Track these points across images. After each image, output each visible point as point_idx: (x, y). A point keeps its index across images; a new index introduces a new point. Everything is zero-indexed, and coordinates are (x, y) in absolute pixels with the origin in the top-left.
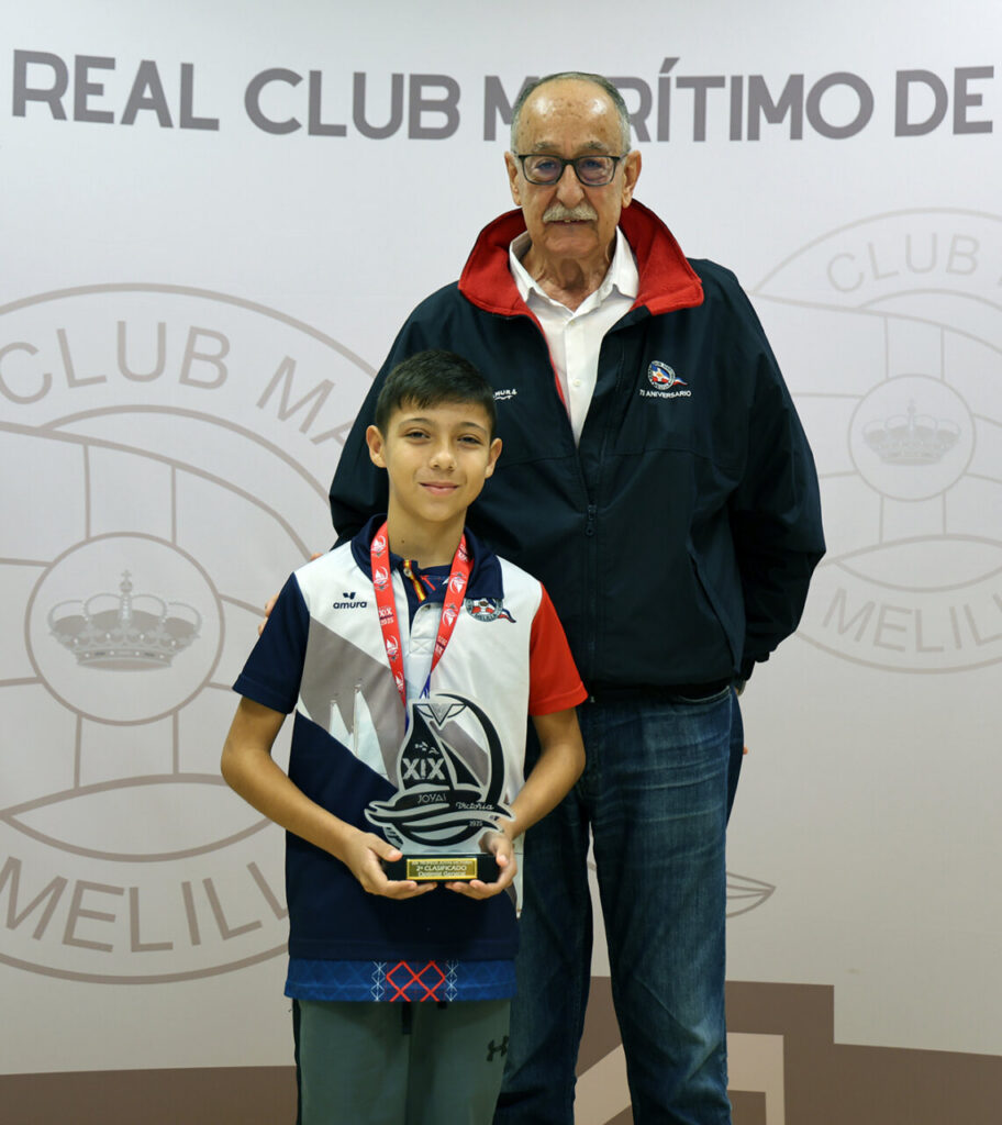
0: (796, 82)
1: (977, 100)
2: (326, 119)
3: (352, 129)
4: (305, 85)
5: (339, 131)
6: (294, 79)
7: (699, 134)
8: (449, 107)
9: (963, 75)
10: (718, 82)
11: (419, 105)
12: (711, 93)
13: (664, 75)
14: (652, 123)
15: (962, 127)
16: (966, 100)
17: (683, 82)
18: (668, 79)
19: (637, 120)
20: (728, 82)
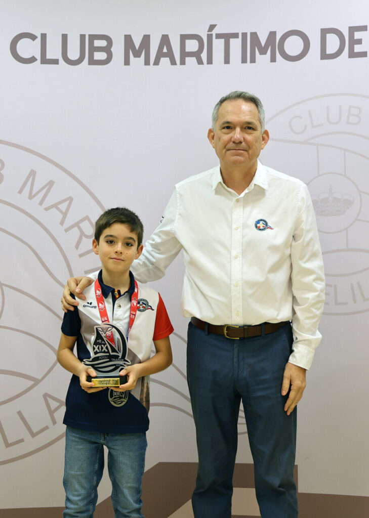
0: (272, 35)
1: (359, 42)
2: (49, 56)
3: (61, 61)
4: (39, 40)
5: (56, 62)
6: (33, 37)
7: (227, 61)
8: (108, 50)
9: (352, 30)
10: (235, 36)
11: (93, 49)
12: (232, 40)
13: (209, 33)
14: (204, 56)
15: (352, 55)
16: (354, 42)
17: (219, 36)
18: (212, 34)
19: (197, 55)
20: (240, 36)
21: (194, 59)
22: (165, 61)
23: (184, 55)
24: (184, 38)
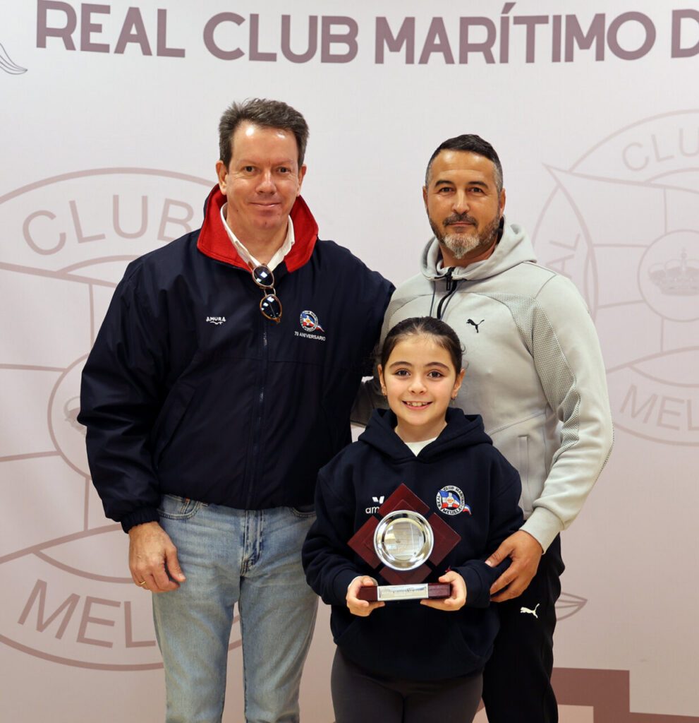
0: (599, 19)
2: (262, 49)
3: (280, 56)
4: (246, 25)
5: (271, 57)
6: (238, 20)
7: (530, 58)
8: (350, 39)
10: (543, 20)
11: (329, 39)
12: (538, 27)
13: (504, 15)
14: (496, 50)
17: (518, 20)
18: (508, 18)
19: (485, 48)
20: (551, 20)
21: (480, 55)
22: (437, 57)
23: (466, 48)
24: (466, 23)
